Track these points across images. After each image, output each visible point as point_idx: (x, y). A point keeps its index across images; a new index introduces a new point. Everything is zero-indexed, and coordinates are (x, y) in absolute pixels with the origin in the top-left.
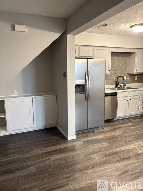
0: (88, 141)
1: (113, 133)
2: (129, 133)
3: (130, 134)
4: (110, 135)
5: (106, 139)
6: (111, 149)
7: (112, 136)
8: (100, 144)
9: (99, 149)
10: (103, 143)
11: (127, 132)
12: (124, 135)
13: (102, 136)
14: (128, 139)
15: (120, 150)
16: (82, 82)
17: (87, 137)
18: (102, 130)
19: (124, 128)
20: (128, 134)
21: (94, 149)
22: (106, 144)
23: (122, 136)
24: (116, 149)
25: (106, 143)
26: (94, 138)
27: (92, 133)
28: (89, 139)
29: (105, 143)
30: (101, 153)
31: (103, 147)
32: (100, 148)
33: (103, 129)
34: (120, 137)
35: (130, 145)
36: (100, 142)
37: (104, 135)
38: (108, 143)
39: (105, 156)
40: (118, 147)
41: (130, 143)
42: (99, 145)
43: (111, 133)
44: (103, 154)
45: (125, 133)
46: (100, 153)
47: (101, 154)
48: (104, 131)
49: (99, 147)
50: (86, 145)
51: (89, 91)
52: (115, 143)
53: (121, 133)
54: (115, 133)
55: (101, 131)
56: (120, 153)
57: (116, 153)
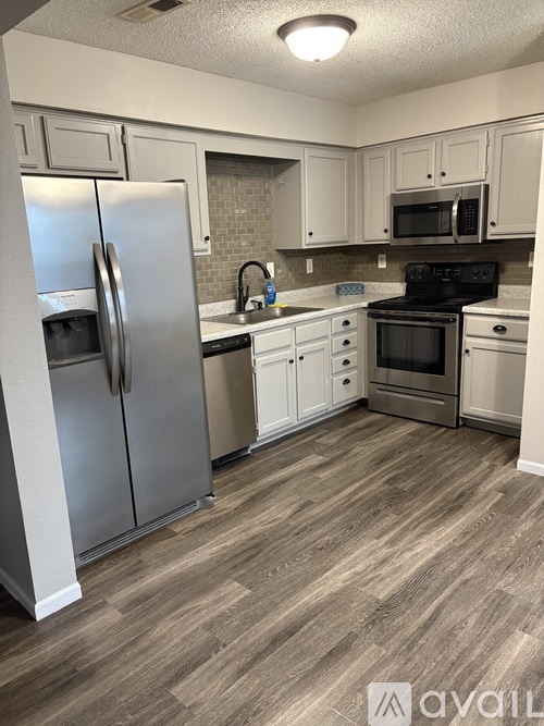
0: (146, 597)
1: (255, 520)
2: (319, 503)
3: (323, 507)
4: (243, 537)
5: (231, 564)
6: (265, 614)
7: (254, 537)
8: (210, 598)
9: (207, 635)
10: (224, 590)
11: (309, 503)
12: (302, 518)
13: (209, 551)
14: (324, 535)
15: (304, 610)
16: (82, 300)
17: (138, 575)
18: (204, 517)
19: (293, 485)
20: (315, 511)
21: (184, 639)
22: (234, 592)
23: (295, 528)
24: (286, 608)
25: (236, 584)
26: (174, 568)
27: (162, 546)
28: (152, 579)
29: (229, 589)
30: (223, 651)
31: (223, 617)
32: (209, 626)
33: (210, 506)
34: (288, 533)
35: (336, 568)
36: (206, 590)
37: (217, 543)
38: (242, 582)
39: (241, 671)
40: (289, 596)
41: (332, 556)
42: (207, 606)
43: (246, 523)
44: (229, 656)
45: (302, 508)
46: (214, 657)
47: (220, 664)
48: (216, 519)
49: (206, 617)
50: (139, 623)
51: (122, 340)
52: (275, 572)
53: (289, 511)
54: (265, 516)
55: (201, 520)
56: (306, 627)
57: (290, 631)
